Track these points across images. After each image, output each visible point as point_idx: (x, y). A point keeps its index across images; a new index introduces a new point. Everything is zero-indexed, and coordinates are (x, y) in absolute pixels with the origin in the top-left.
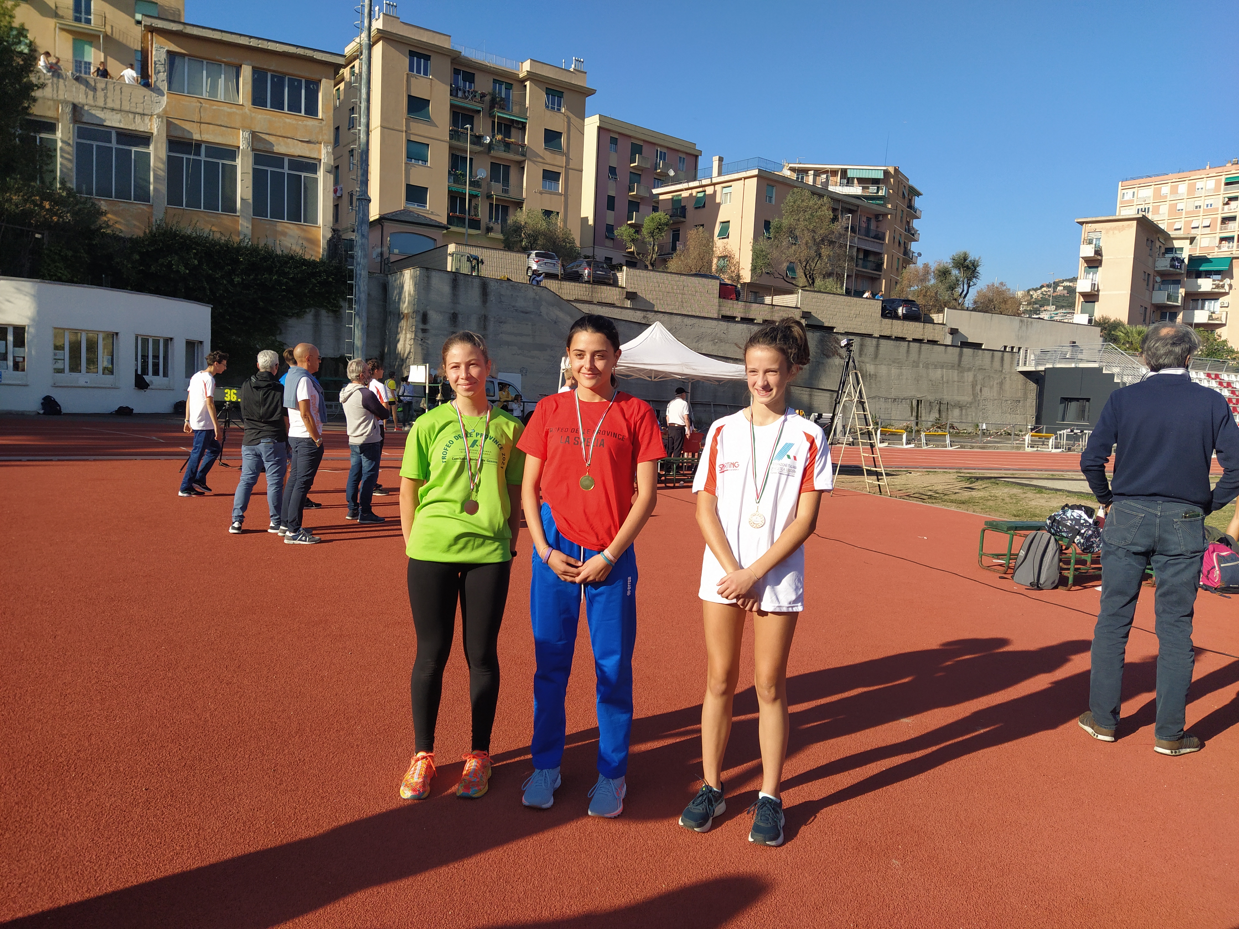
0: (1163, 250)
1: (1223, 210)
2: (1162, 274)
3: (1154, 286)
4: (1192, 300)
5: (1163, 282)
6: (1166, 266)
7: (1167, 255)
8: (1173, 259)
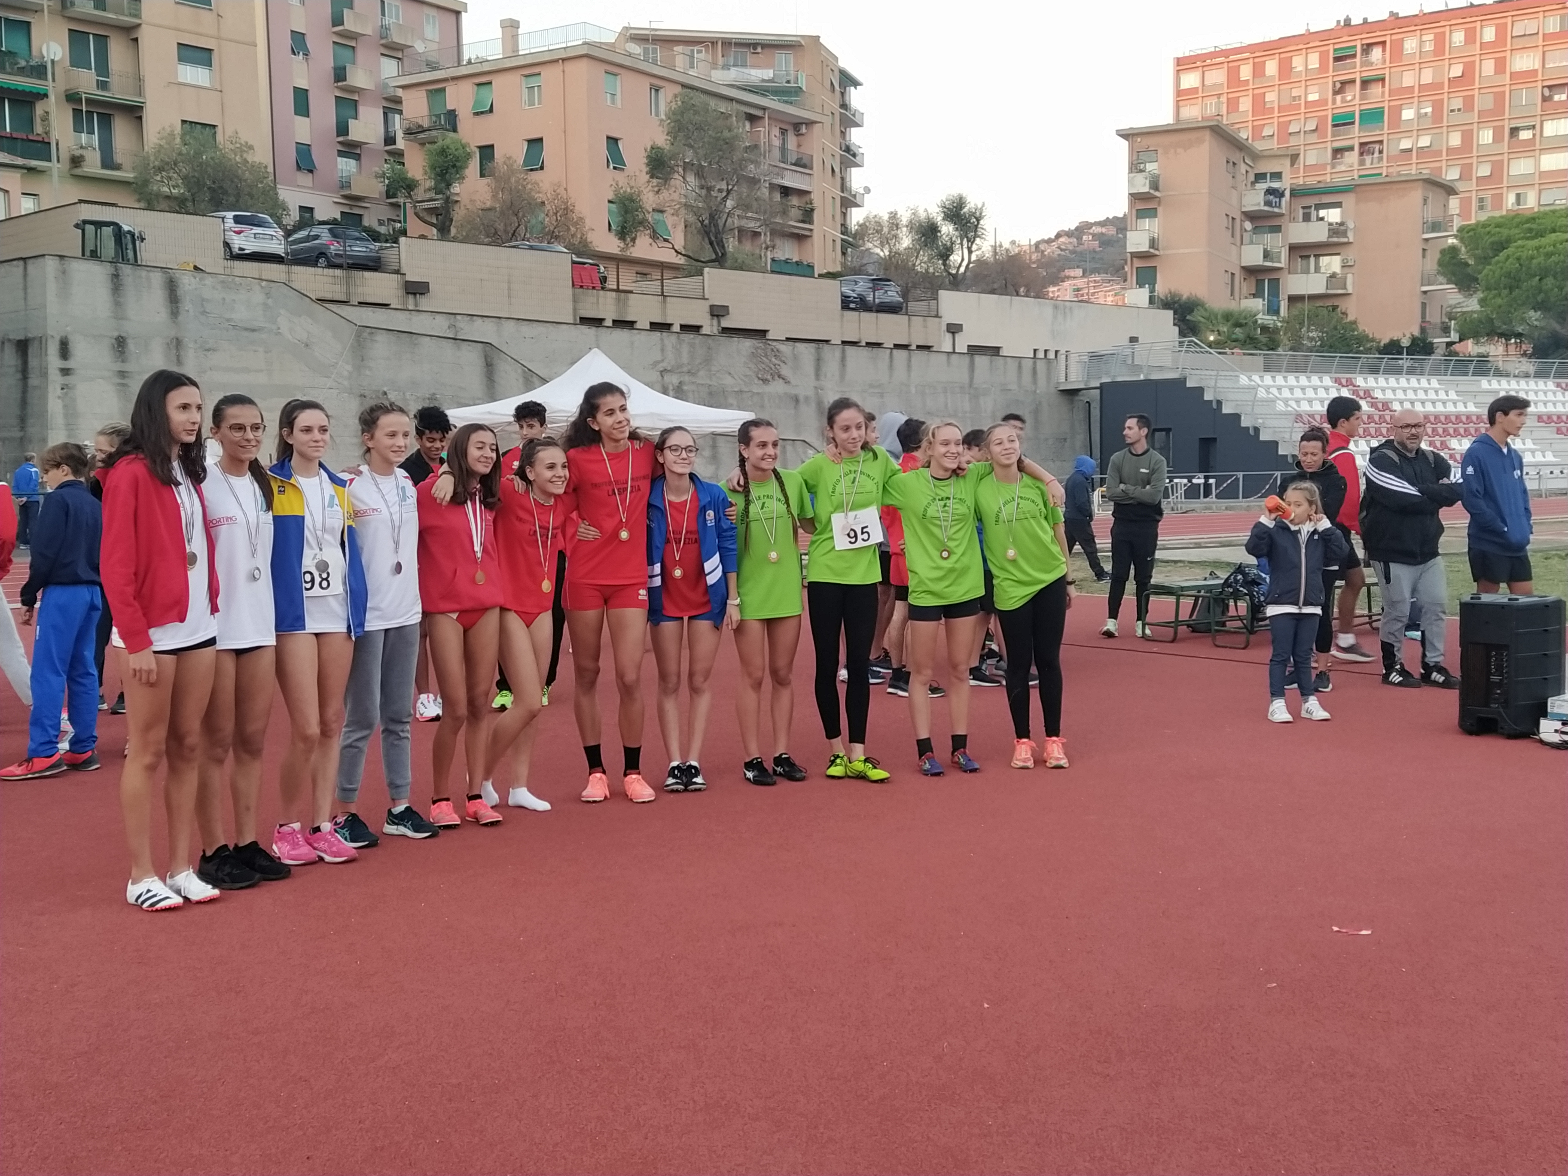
0: (1252, 178)
1: (1334, 102)
2: (1251, 216)
3: (1242, 237)
4: (1301, 257)
5: (1256, 230)
6: (1259, 204)
7: (1258, 186)
8: (1270, 192)
